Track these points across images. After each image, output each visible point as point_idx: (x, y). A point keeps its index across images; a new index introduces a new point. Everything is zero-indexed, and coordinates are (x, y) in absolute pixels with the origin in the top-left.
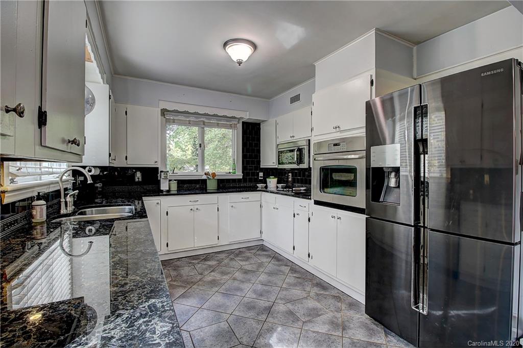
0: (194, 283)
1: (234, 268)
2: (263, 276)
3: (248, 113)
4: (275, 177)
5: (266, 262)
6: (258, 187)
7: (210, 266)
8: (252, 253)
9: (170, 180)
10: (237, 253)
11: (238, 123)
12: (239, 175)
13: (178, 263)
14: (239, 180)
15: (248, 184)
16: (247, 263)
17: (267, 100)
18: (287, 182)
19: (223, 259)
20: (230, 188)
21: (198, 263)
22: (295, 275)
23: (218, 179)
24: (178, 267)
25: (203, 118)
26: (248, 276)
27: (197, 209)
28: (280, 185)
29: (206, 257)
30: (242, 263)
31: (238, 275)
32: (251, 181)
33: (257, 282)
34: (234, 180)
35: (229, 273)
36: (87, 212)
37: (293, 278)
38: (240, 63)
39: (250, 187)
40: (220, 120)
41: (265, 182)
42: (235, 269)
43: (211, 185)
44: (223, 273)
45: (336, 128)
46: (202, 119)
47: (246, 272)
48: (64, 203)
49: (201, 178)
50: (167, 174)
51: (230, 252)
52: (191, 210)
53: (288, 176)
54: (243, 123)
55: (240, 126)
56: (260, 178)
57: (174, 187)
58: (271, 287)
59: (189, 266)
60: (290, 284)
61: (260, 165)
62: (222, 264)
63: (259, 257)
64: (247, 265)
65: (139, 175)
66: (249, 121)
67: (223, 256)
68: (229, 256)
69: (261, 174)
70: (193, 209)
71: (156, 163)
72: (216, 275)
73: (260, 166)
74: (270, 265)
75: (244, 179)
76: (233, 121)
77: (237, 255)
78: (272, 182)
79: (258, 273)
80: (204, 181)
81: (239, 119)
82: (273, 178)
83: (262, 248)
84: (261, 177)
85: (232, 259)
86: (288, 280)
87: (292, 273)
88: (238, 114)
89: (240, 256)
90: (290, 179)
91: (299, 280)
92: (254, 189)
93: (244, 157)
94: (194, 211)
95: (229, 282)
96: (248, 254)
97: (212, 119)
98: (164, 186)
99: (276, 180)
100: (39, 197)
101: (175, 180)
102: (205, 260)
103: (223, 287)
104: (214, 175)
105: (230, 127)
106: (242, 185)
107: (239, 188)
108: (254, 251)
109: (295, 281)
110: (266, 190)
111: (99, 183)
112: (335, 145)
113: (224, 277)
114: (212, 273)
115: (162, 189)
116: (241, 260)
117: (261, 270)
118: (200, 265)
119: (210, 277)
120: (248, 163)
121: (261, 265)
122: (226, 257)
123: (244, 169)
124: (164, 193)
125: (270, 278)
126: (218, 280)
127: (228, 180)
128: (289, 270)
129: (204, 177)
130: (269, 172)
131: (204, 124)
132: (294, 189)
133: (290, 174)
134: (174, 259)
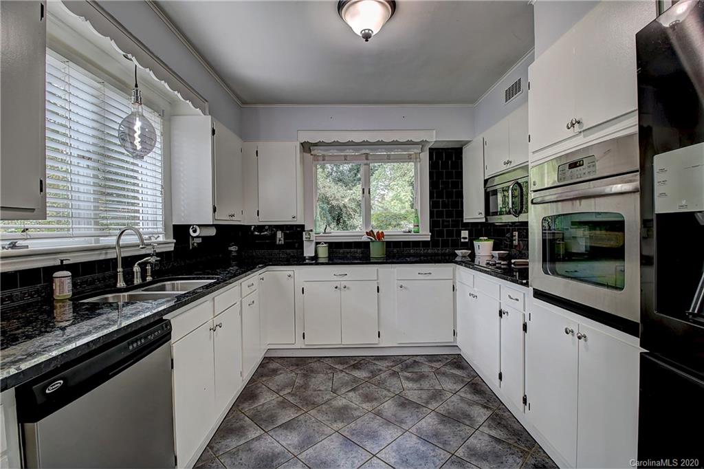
0: (315, 405)
1: (389, 391)
2: (430, 420)
3: (435, 131)
4: (490, 238)
5: (450, 391)
6: (456, 255)
7: (355, 380)
8: (432, 367)
9: (317, 243)
10: (407, 364)
11: (422, 151)
12: (425, 235)
13: (315, 365)
14: (425, 243)
15: (440, 250)
16: (415, 386)
17: (470, 105)
18: (511, 246)
19: (380, 370)
20: (409, 255)
21: (342, 371)
22: (493, 433)
23: (387, 242)
24: (312, 371)
25: (365, 149)
26: (404, 414)
27: (345, 287)
28: (496, 253)
29: (356, 363)
30: (407, 384)
31: (389, 407)
32: (445, 244)
33: (414, 428)
34: (416, 244)
35: (376, 399)
36: (167, 287)
37: (487, 438)
38: (367, 37)
39: (444, 255)
40: (392, 150)
41: (472, 248)
42: (388, 394)
43: (376, 251)
44: (368, 398)
45: (573, 125)
46: (364, 151)
47: (404, 403)
48: (121, 273)
49: (360, 240)
50: (309, 234)
51: (397, 360)
52: (336, 288)
53: (513, 236)
54: (431, 150)
55: (425, 156)
56: (462, 240)
57: (323, 252)
58: (432, 447)
59: (327, 373)
60: (473, 453)
61: (463, 217)
62: (374, 380)
63: (443, 379)
64: (412, 391)
65: (279, 235)
66: (441, 146)
67: (382, 365)
68: (392, 366)
69: (465, 234)
70: (339, 286)
71: (294, 219)
72: (352, 399)
73: (463, 220)
74: (455, 398)
75: (434, 242)
76: (414, 148)
77: (407, 367)
78: (484, 248)
79: (425, 409)
80: (366, 245)
81: (423, 143)
82: (485, 240)
83: (458, 362)
84: (465, 238)
85: (395, 374)
86: (475, 441)
87: (489, 426)
88: (416, 137)
89: (410, 370)
90: (516, 243)
91: (499, 447)
92: (449, 259)
93: (434, 205)
94: (340, 289)
95: (366, 417)
96: (425, 369)
97: (378, 149)
98: (309, 251)
99: (490, 243)
100: (62, 267)
101: (325, 243)
102: (354, 368)
103: (353, 425)
104: (380, 235)
105: (409, 158)
106: (430, 251)
107: (425, 255)
108: (437, 365)
109: (488, 449)
110: (470, 262)
111: (233, 245)
112: (573, 165)
113: (364, 406)
114: (351, 394)
115: (305, 255)
116: (408, 379)
117: (433, 405)
118: (344, 374)
119: (344, 400)
120: (440, 214)
121: (436, 395)
122: (388, 367)
123: (434, 225)
124: (307, 261)
125: (441, 427)
126: (351, 409)
127: (407, 244)
128: (485, 418)
129: (365, 239)
130: (478, 230)
131: (367, 159)
132: (513, 261)
133: (516, 234)
134: (314, 357)
